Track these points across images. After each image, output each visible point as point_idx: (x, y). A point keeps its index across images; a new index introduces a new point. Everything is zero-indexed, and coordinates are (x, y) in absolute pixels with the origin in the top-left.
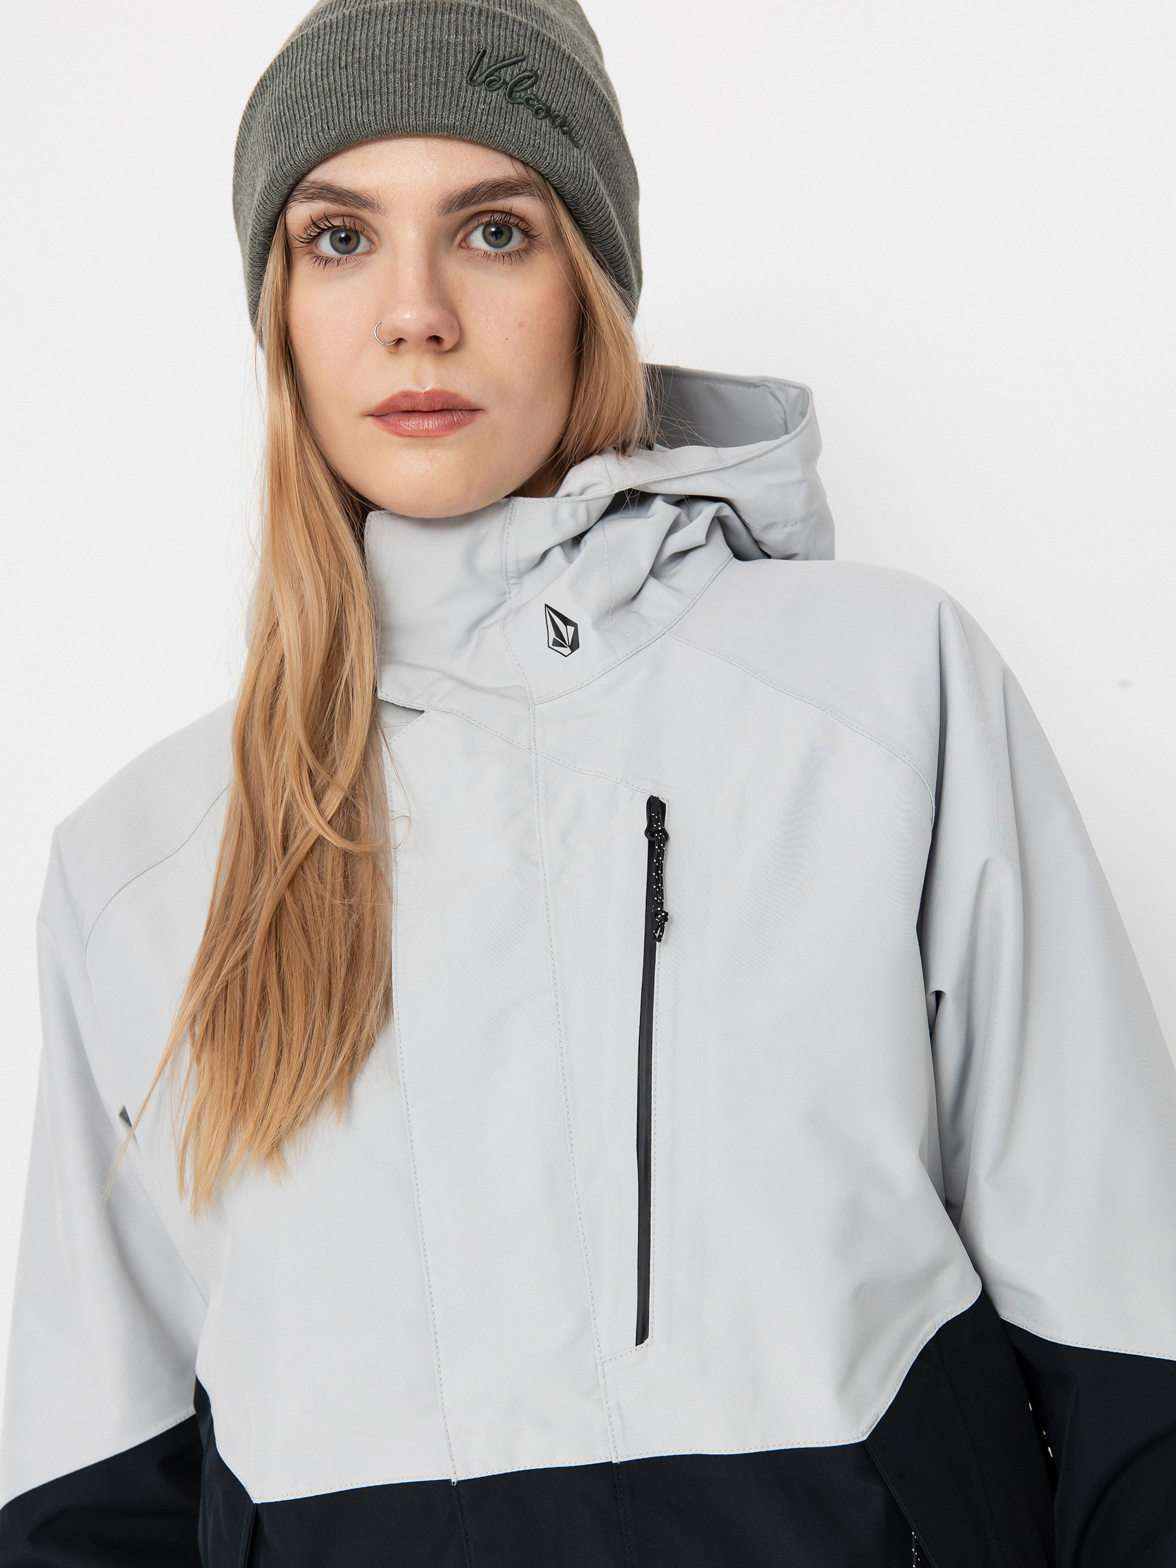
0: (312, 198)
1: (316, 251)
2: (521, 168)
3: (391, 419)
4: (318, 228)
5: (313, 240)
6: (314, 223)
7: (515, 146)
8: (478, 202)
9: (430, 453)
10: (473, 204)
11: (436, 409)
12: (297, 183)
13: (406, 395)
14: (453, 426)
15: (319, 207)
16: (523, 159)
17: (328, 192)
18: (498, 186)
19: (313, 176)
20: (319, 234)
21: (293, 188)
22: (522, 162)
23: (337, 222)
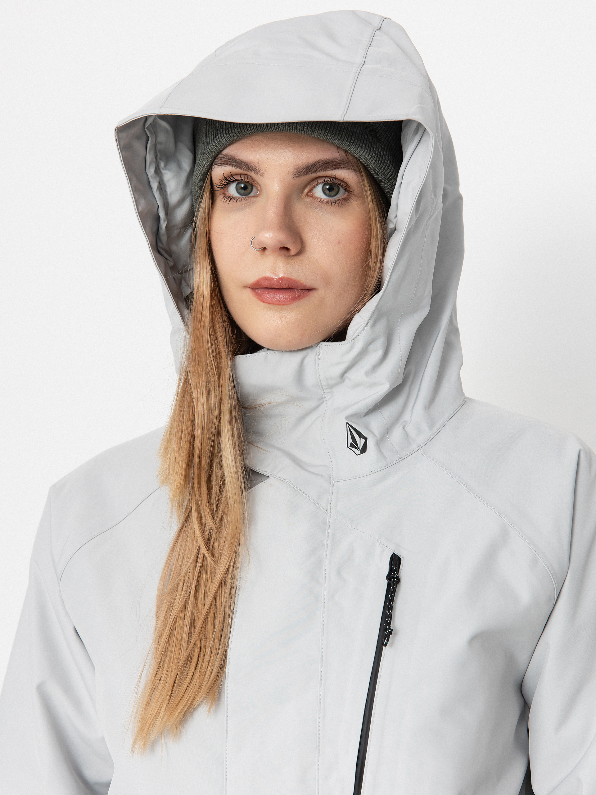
0: (224, 164)
1: (226, 193)
2: (343, 154)
3: (259, 291)
4: (228, 180)
5: (225, 186)
6: (225, 178)
7: (339, 141)
8: (316, 171)
9: (280, 314)
10: (313, 172)
11: (284, 287)
12: (217, 155)
13: (266, 279)
14: (294, 299)
15: (227, 169)
16: (344, 149)
17: (232, 161)
18: (328, 163)
19: (225, 152)
20: (228, 184)
21: (215, 158)
22: (343, 150)
23: (238, 178)
